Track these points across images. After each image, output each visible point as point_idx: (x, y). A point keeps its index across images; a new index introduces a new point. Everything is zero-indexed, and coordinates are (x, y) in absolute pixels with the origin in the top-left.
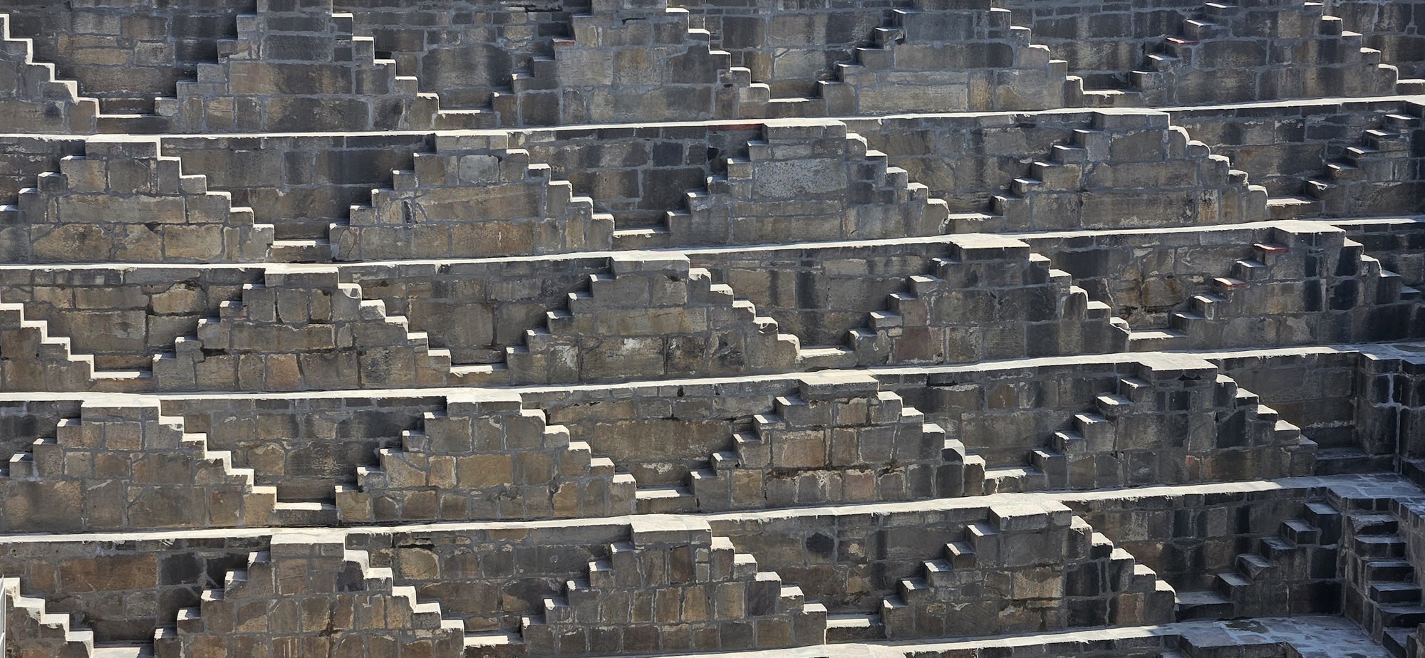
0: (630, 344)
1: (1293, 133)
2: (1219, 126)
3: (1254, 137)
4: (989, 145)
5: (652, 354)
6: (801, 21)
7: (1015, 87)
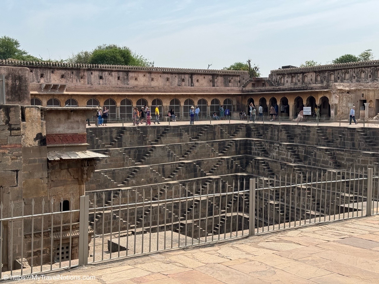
0: (143, 179)
1: (219, 145)
2: (211, 144)
3: (215, 145)
4: (182, 147)
5: (145, 181)
6: (153, 130)
7: (183, 139)
